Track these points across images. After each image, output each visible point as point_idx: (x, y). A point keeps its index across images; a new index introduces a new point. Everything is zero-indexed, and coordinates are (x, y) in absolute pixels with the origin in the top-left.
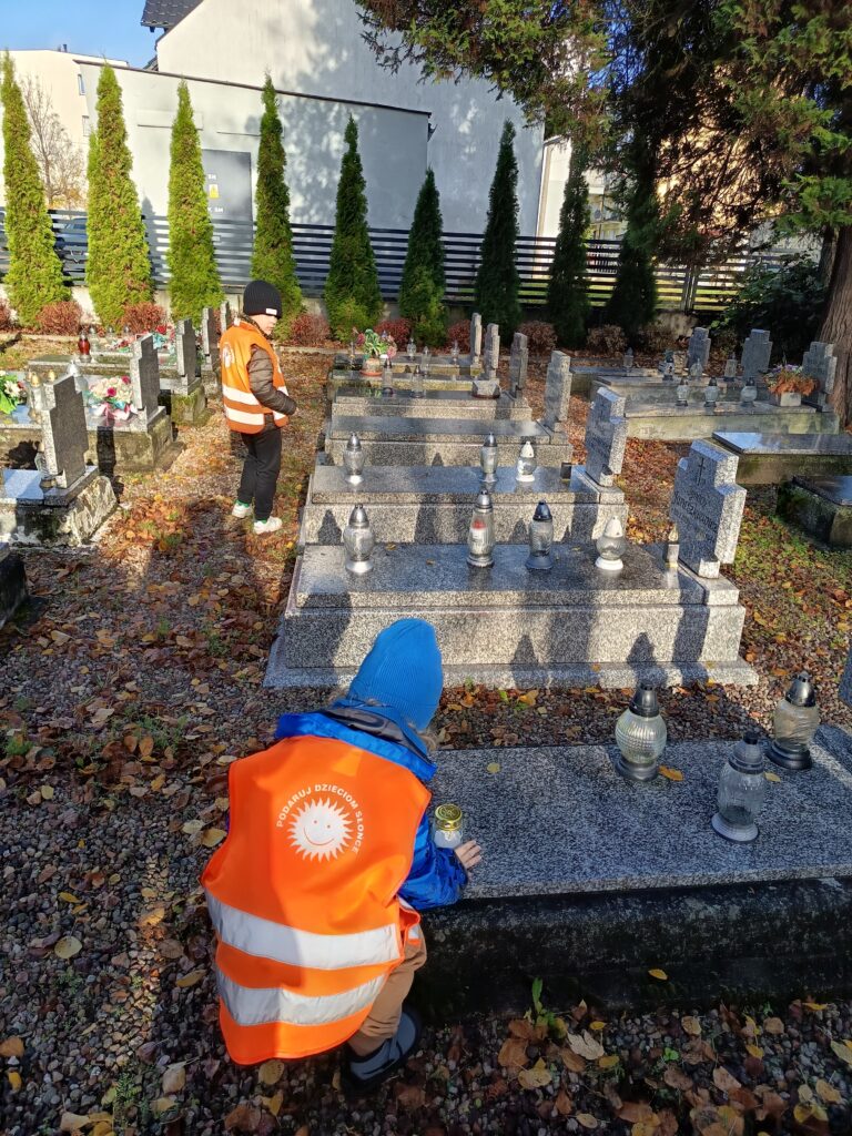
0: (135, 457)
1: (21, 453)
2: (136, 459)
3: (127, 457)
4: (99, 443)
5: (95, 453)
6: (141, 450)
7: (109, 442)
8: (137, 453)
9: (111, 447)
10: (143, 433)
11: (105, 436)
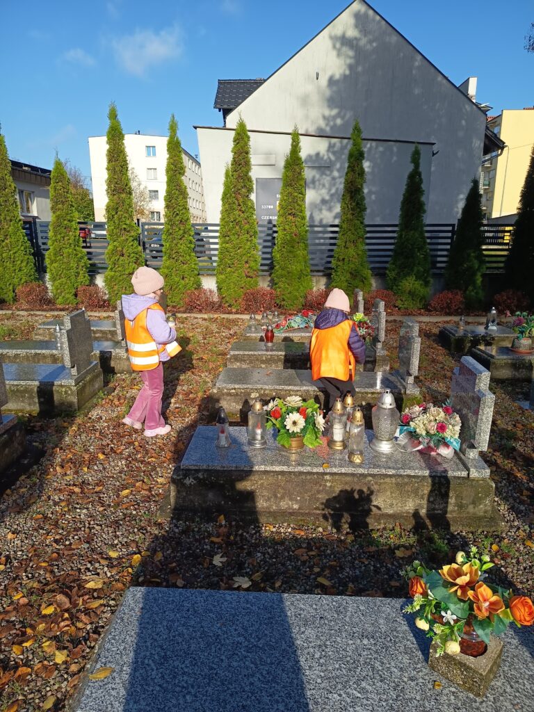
0: (471, 507)
1: (338, 502)
2: (471, 509)
3: (461, 506)
4: (431, 491)
5: (424, 502)
6: (481, 499)
7: (443, 491)
8: (474, 503)
9: (445, 496)
10: (484, 479)
11: (440, 483)
